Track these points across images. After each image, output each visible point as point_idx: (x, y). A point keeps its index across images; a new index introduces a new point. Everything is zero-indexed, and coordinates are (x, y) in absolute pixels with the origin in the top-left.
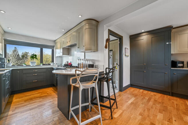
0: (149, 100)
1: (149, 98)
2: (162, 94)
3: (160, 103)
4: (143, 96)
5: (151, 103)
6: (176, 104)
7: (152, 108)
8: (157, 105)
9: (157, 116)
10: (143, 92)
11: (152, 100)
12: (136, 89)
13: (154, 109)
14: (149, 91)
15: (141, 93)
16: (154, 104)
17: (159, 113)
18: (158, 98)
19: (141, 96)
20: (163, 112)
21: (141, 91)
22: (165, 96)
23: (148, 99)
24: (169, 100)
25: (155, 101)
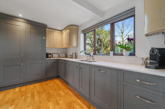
0: (33, 95)
1: (31, 94)
2: (40, 83)
3: (43, 92)
4: (23, 96)
5: (36, 98)
6: (52, 86)
7: (40, 102)
8: (43, 96)
9: (49, 108)
10: (20, 91)
11: (36, 93)
12: (9, 90)
13: (43, 102)
14: (27, 85)
15: (18, 93)
16: (40, 97)
17: (49, 103)
18: (39, 88)
19: (21, 96)
20: (50, 99)
21: (17, 89)
22: (43, 83)
23: (31, 96)
24: (47, 85)
25: (39, 92)
